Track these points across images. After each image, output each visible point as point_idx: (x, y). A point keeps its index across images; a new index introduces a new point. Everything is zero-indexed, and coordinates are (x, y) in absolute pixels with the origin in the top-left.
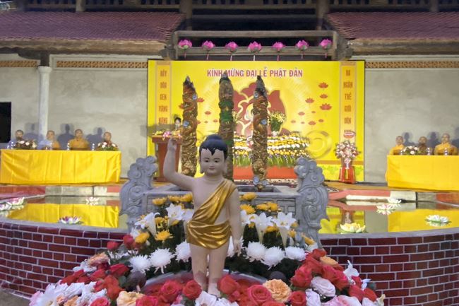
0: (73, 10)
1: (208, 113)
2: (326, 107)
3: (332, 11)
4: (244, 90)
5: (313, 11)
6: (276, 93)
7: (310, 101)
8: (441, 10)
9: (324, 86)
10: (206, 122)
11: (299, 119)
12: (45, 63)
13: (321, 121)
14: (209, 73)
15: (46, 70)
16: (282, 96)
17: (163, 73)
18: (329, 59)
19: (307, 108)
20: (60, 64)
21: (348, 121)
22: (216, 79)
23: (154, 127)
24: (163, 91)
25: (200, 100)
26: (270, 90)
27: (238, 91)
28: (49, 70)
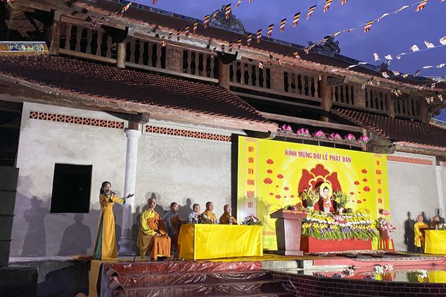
1: (286, 189)
2: (367, 189)
3: (333, 106)
4: (313, 170)
5: (319, 104)
6: (335, 174)
7: (357, 183)
8: (396, 118)
9: (364, 171)
10: (285, 197)
12: (133, 126)
13: (364, 200)
14: (286, 153)
16: (339, 178)
17: (251, 149)
19: (355, 189)
20: (149, 129)
21: (380, 201)
22: (292, 158)
23: (245, 198)
24: (251, 166)
25: (280, 176)
26: (331, 171)
27: (309, 170)
28: (139, 132)
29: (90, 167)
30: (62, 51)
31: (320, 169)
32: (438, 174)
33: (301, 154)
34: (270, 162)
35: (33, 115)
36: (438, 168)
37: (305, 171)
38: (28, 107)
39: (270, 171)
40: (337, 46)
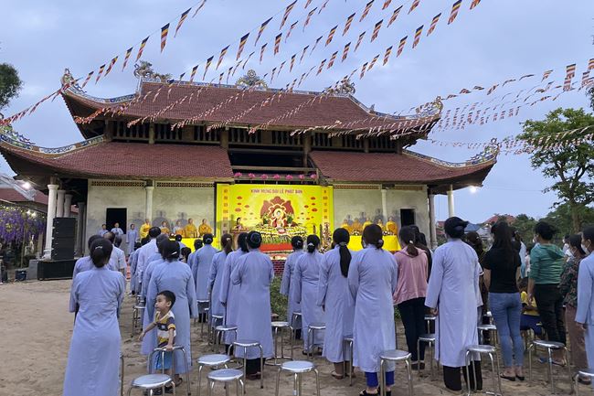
0: (147, 142)
1: (251, 214)
2: (314, 210)
3: (313, 149)
4: (272, 201)
5: (302, 149)
6: (289, 202)
7: (306, 207)
8: (370, 152)
9: (313, 198)
10: (251, 219)
11: (301, 216)
12: (149, 184)
13: (312, 217)
14: (252, 191)
15: (151, 189)
16: (293, 204)
17: (225, 191)
18: (315, 184)
19: (305, 210)
20: (159, 185)
21: (326, 217)
22: (256, 195)
23: (221, 222)
24: (225, 201)
25: (247, 206)
26: (286, 200)
27: (269, 200)
28: (152, 188)
29: (126, 209)
30: (114, 138)
31: (278, 200)
32: (383, 195)
33: (263, 191)
34: (239, 198)
35: (94, 184)
36: (383, 191)
37: (265, 202)
38: (90, 181)
39: (239, 204)
40: (352, 88)
